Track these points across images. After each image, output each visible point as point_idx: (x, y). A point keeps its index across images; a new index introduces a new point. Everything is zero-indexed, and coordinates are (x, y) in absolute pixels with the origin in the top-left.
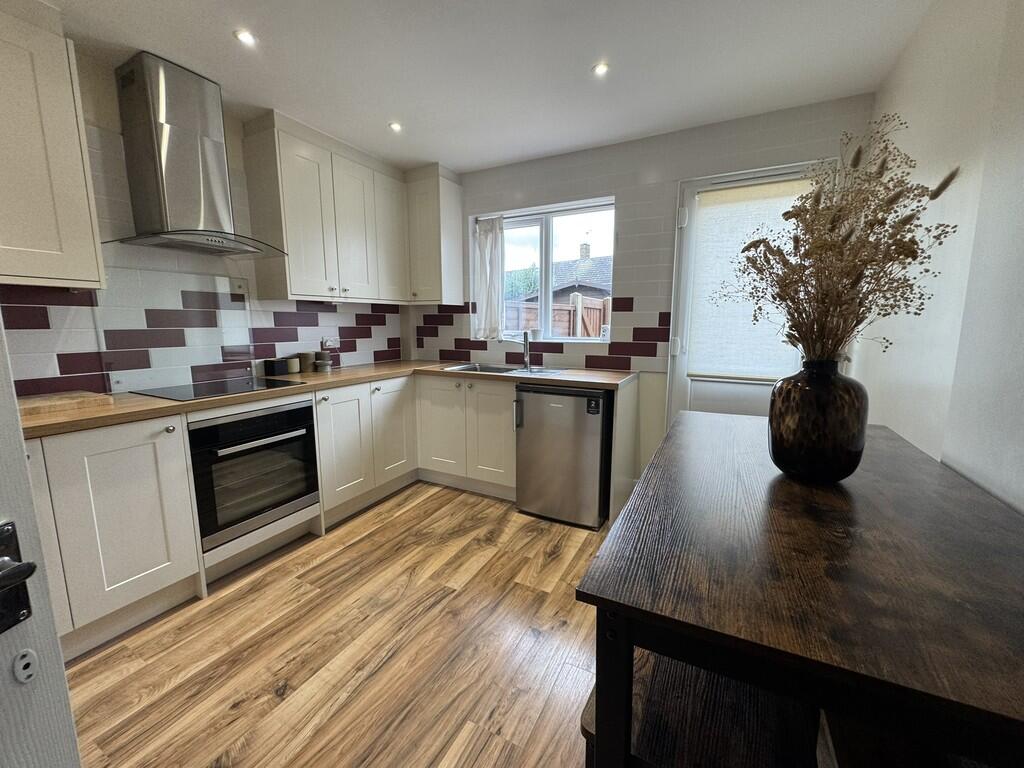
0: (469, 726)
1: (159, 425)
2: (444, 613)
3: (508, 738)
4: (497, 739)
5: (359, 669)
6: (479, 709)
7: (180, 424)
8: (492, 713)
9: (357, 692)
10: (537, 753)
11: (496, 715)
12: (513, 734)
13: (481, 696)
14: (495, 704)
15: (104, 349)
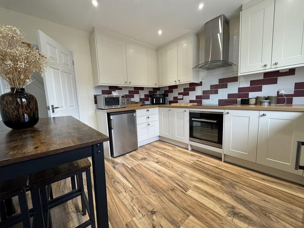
0: (131, 187)
1: (184, 109)
2: (173, 187)
3: (123, 193)
4: (124, 191)
5: (158, 171)
6: (134, 189)
7: (188, 111)
8: (131, 192)
9: (151, 171)
10: (115, 198)
11: (130, 192)
12: (122, 194)
13: (137, 190)
14: (133, 193)
15: (202, 95)
